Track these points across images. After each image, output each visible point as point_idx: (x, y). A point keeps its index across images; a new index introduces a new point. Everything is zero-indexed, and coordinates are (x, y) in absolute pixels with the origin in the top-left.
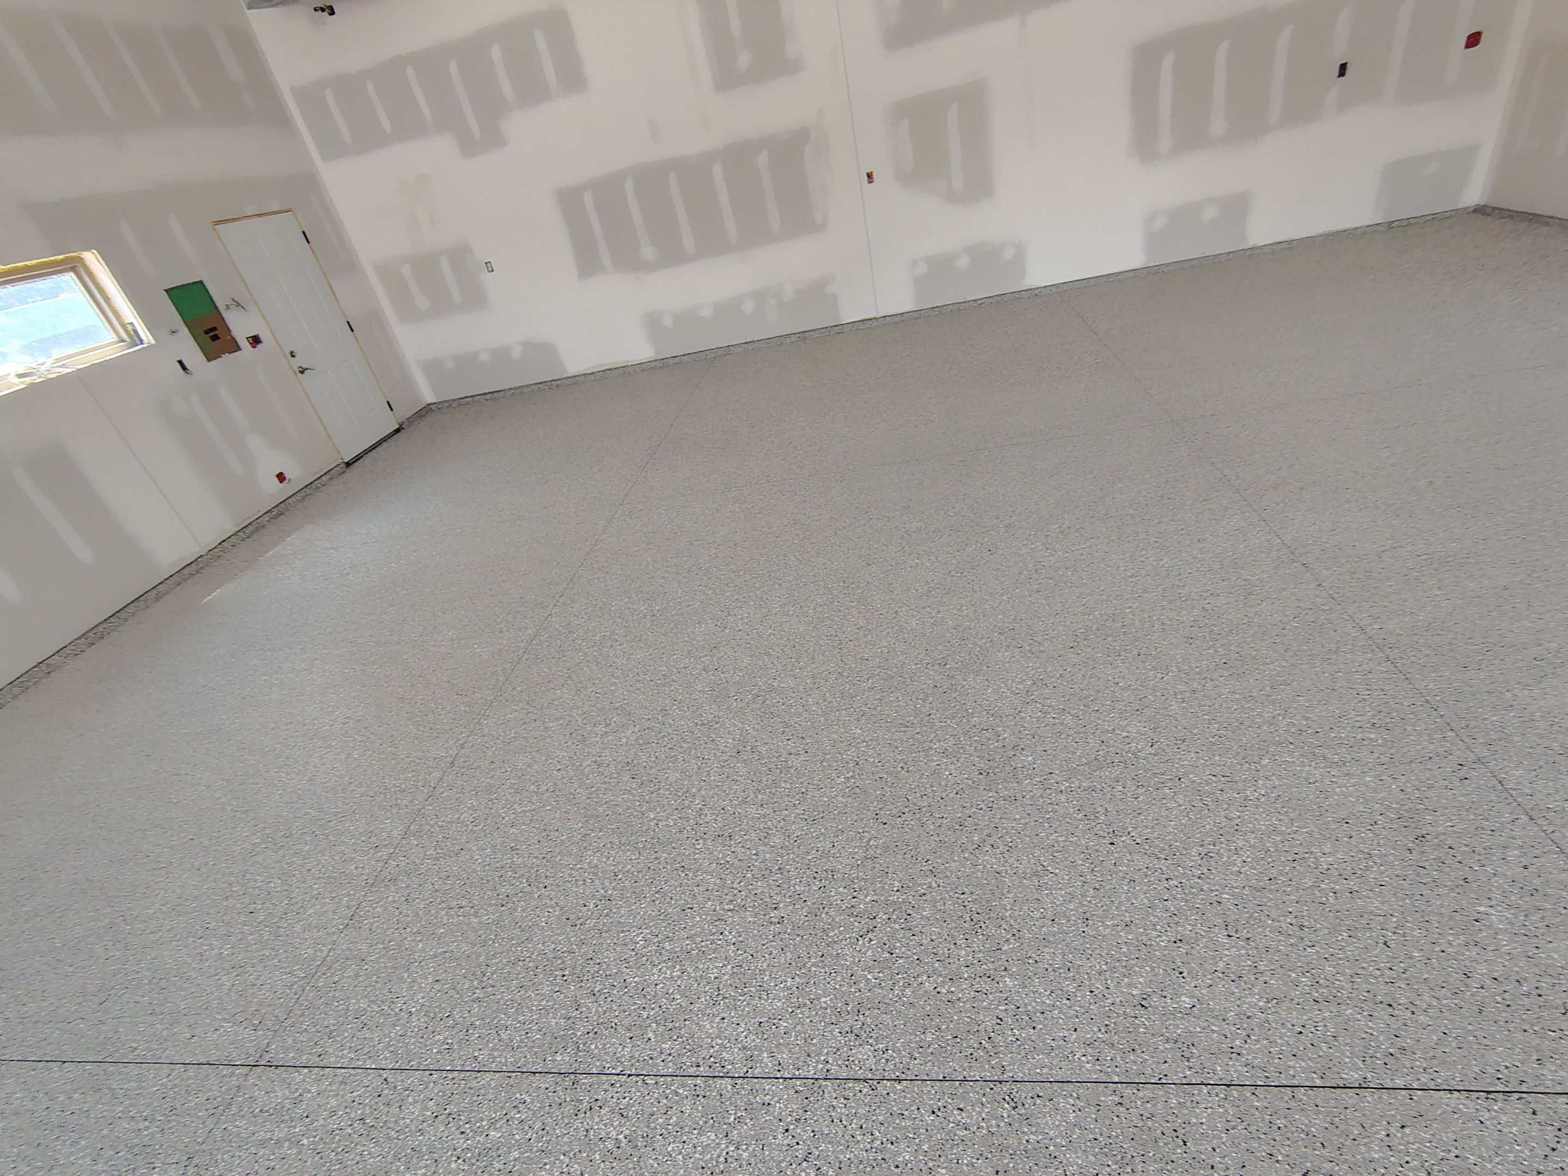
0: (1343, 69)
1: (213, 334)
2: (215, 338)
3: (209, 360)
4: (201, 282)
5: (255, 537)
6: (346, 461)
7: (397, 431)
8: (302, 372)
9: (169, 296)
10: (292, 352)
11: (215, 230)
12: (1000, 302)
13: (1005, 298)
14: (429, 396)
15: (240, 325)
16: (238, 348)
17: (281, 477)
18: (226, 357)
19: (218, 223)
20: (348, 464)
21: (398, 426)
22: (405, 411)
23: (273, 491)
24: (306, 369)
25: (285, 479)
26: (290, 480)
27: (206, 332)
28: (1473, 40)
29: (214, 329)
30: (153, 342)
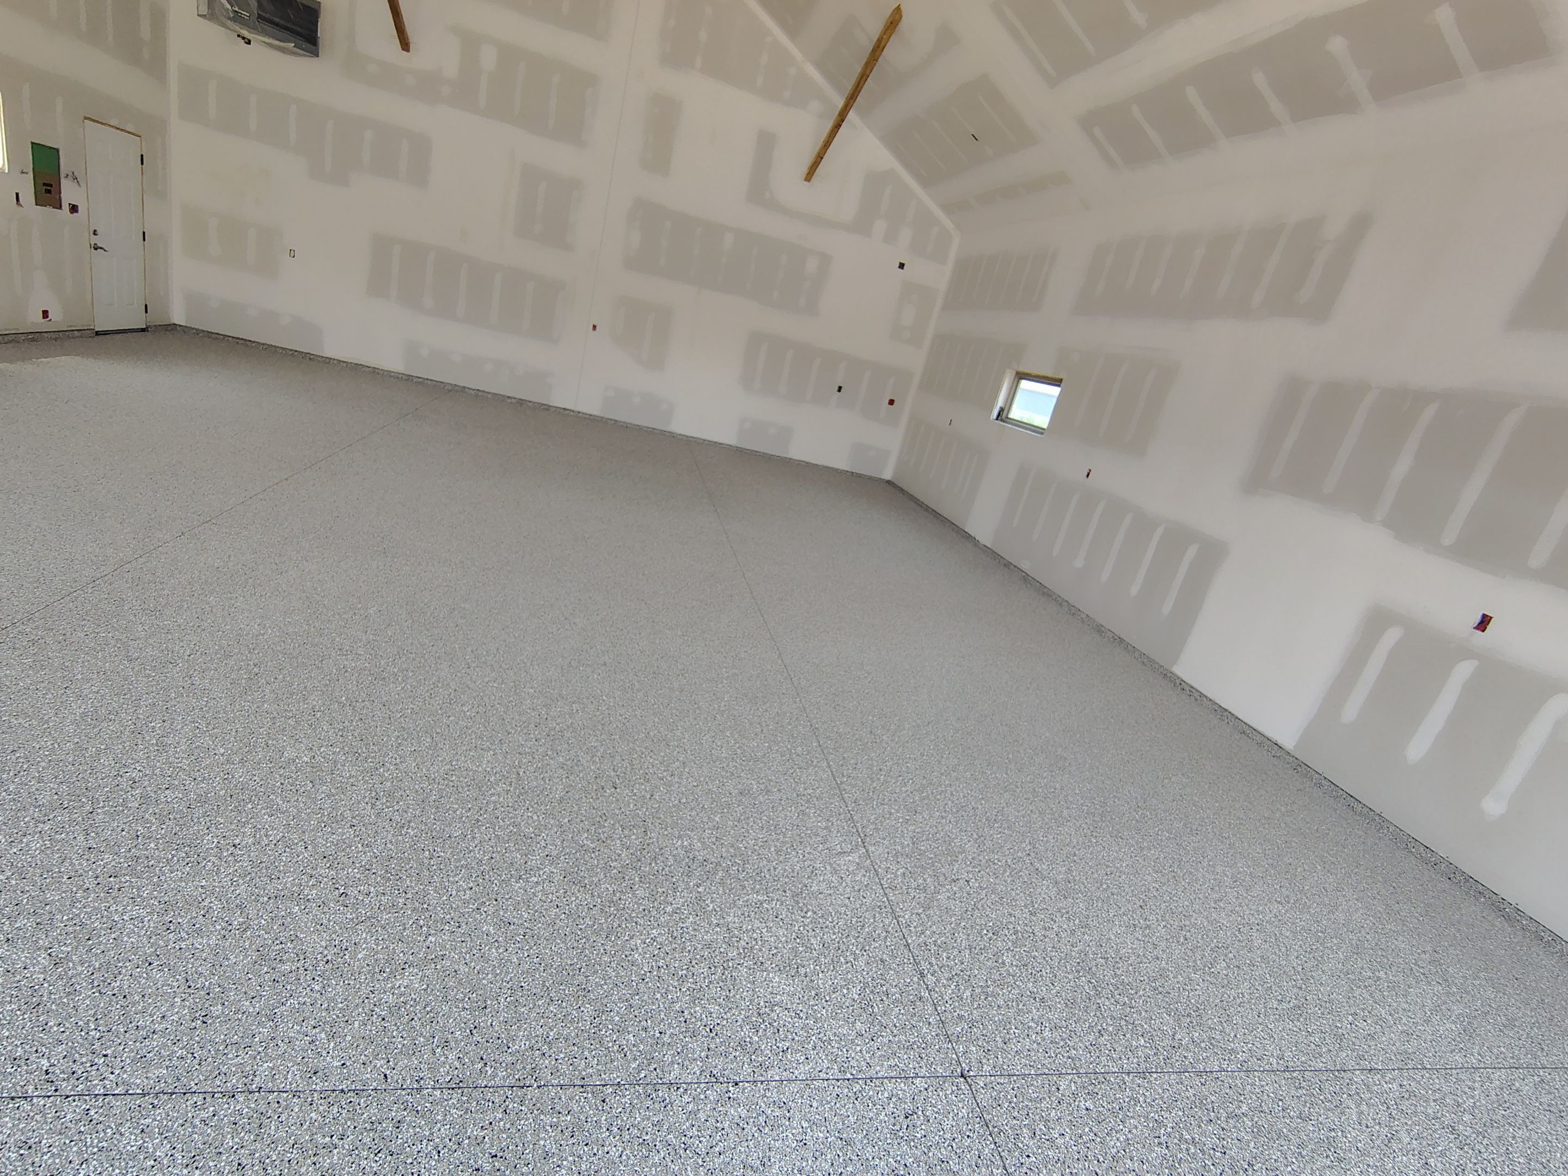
0: (840, 389)
1: (49, 188)
2: (49, 192)
3: (37, 205)
4: (57, 150)
5: (10, 345)
6: (97, 330)
7: (143, 330)
8: (96, 249)
9: (32, 148)
10: (95, 231)
11: (83, 122)
12: (651, 432)
13: (656, 431)
14: (178, 318)
15: (69, 191)
16: (60, 208)
17: (45, 314)
18: (49, 209)
19: (86, 118)
20: (97, 333)
21: (144, 327)
22: (155, 318)
23: (34, 320)
24: (101, 248)
25: (47, 317)
26: (51, 320)
27: (44, 184)
28: (891, 402)
29: (51, 186)
30: (7, 171)
